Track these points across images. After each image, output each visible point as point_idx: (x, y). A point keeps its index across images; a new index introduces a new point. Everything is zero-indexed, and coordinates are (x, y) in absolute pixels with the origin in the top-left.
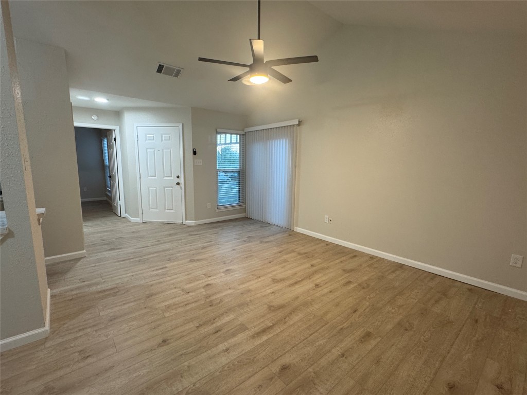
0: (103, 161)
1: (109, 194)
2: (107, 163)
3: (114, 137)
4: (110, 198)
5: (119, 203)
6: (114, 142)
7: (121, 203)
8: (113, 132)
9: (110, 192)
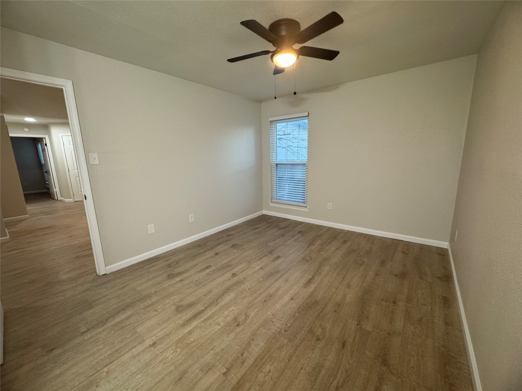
0: (40, 161)
1: (48, 186)
2: (43, 162)
3: (45, 143)
4: (48, 189)
5: (55, 190)
6: (46, 147)
7: (56, 190)
8: (44, 140)
9: (48, 184)
